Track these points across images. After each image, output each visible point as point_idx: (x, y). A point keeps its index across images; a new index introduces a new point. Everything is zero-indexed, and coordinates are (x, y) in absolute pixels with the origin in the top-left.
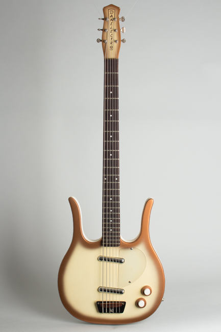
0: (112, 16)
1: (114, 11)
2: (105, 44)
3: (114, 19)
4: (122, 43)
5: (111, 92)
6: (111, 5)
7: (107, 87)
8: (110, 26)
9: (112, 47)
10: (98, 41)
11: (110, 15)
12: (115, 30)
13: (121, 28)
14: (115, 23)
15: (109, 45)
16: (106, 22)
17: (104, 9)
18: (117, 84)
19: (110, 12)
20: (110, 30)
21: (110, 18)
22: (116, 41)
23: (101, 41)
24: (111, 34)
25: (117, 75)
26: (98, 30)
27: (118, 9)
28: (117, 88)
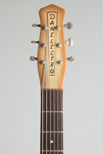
0: (52, 23)
1: (55, 14)
2: (41, 66)
3: (56, 28)
4: (67, 62)
5: (52, 142)
6: (52, 6)
7: (45, 134)
8: (50, 39)
9: (52, 71)
10: (33, 59)
11: (50, 21)
12: (57, 45)
13: (66, 39)
14: (57, 33)
15: (48, 68)
16: (44, 32)
17: (41, 12)
18: (61, 129)
19: (49, 17)
20: (50, 44)
21: (50, 26)
22: (59, 62)
23: (36, 59)
24: (51, 50)
25: (61, 115)
26: (32, 42)
27: (62, 11)
28: (61, 135)
